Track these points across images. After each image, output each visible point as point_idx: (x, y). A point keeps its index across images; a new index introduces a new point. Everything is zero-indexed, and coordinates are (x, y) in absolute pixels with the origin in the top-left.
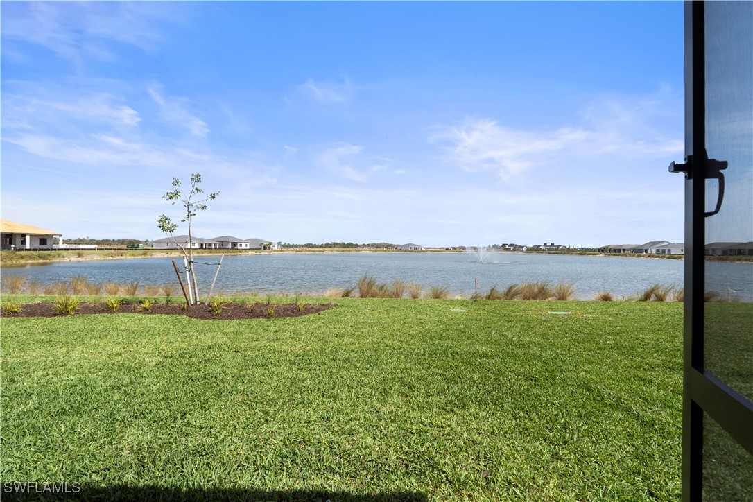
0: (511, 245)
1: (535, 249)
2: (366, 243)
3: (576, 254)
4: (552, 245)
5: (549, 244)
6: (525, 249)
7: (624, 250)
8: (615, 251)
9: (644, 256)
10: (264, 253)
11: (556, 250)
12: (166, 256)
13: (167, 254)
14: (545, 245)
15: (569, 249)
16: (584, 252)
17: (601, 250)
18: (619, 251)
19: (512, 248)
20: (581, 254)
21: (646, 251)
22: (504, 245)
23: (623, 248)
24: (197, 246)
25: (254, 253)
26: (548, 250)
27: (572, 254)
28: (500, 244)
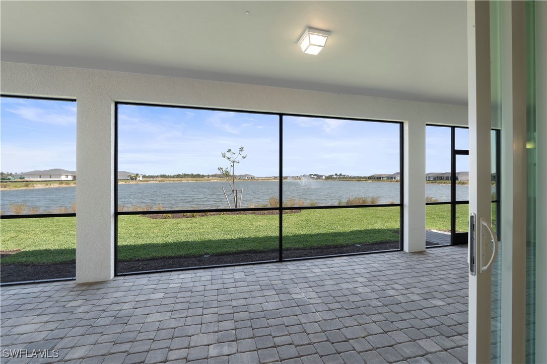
0: (315, 175)
1: (330, 178)
2: (210, 174)
3: (356, 181)
4: (341, 174)
5: (338, 174)
6: (324, 177)
7: (383, 178)
8: (378, 178)
9: (394, 181)
10: (132, 182)
11: (343, 178)
12: (47, 187)
13: (47, 185)
14: (336, 174)
15: (350, 177)
16: (359, 179)
17: (369, 178)
18: (380, 178)
19: (316, 177)
20: (358, 181)
21: (395, 178)
22: (311, 175)
23: (382, 176)
24: (70, 178)
25: (124, 183)
26: (339, 178)
27: (353, 180)
28: (308, 174)
